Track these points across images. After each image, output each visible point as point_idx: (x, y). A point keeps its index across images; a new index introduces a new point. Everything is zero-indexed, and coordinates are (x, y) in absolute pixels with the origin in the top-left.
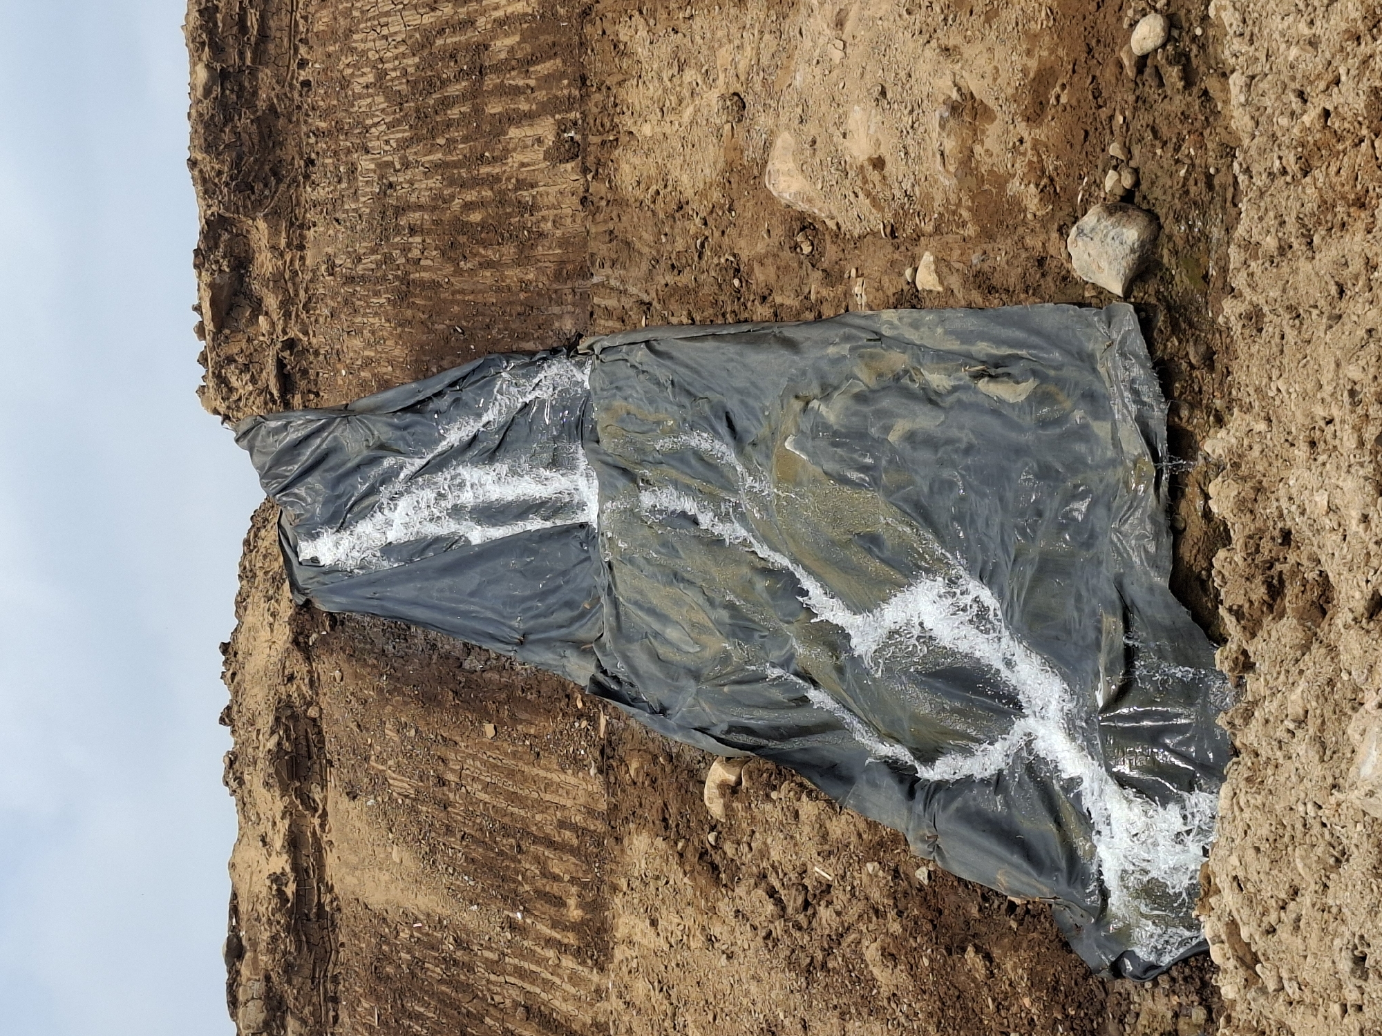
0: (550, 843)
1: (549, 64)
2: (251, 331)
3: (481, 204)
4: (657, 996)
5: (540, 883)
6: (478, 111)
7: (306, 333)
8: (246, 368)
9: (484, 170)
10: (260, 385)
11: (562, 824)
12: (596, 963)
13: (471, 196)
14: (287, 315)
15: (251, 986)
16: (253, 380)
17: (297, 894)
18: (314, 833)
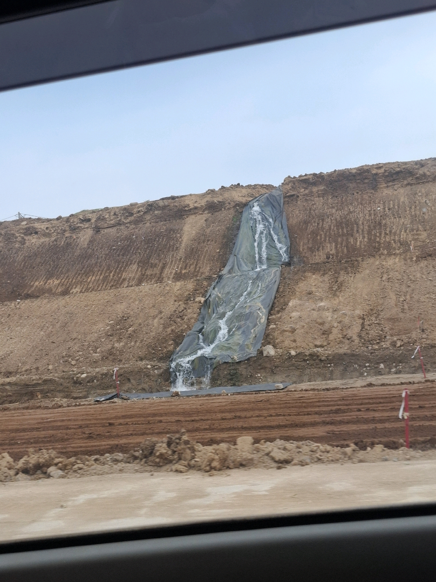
0: (196, 265)
1: (346, 251)
2: (301, 187)
3: (321, 239)
4: (166, 291)
5: (189, 264)
6: (339, 236)
7: (300, 200)
8: (292, 187)
9: (327, 238)
10: (290, 191)
11: (200, 268)
12: (174, 277)
13: (323, 236)
14: (304, 195)
15: (166, 203)
16: (290, 189)
17: (186, 210)
18: (198, 212)
